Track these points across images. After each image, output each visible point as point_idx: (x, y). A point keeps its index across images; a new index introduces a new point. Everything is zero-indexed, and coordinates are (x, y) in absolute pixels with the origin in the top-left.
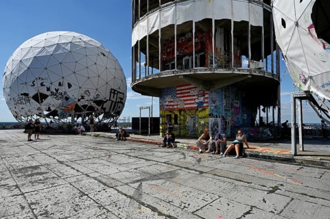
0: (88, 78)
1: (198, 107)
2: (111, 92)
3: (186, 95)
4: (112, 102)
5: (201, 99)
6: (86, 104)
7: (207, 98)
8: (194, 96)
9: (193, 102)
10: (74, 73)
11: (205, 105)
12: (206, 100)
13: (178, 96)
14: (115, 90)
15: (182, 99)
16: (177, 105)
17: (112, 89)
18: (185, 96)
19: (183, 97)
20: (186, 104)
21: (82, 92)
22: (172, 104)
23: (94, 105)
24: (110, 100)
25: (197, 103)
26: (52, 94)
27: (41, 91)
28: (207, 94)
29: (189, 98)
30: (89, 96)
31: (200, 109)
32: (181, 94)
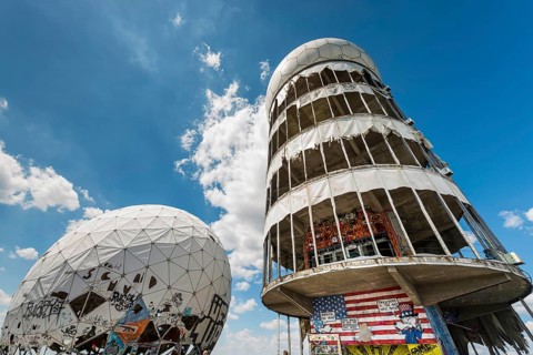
0: (187, 271)
1: (408, 341)
2: (213, 302)
3: (370, 311)
4: (212, 320)
5: (412, 322)
6: (169, 322)
7: (424, 321)
8: (390, 314)
9: (392, 327)
10: (168, 260)
11: (425, 336)
12: (425, 326)
13: (350, 313)
14: (220, 299)
15: (361, 320)
16: (353, 334)
17: (216, 296)
18: (369, 315)
19: (364, 316)
20: (374, 333)
21: (169, 296)
22: (340, 330)
23: (181, 325)
24: (208, 317)
25: (404, 332)
26: (116, 296)
27: (95, 290)
28: (422, 311)
29: (378, 319)
30: (178, 305)
31: (411, 347)
32: (357, 309)
